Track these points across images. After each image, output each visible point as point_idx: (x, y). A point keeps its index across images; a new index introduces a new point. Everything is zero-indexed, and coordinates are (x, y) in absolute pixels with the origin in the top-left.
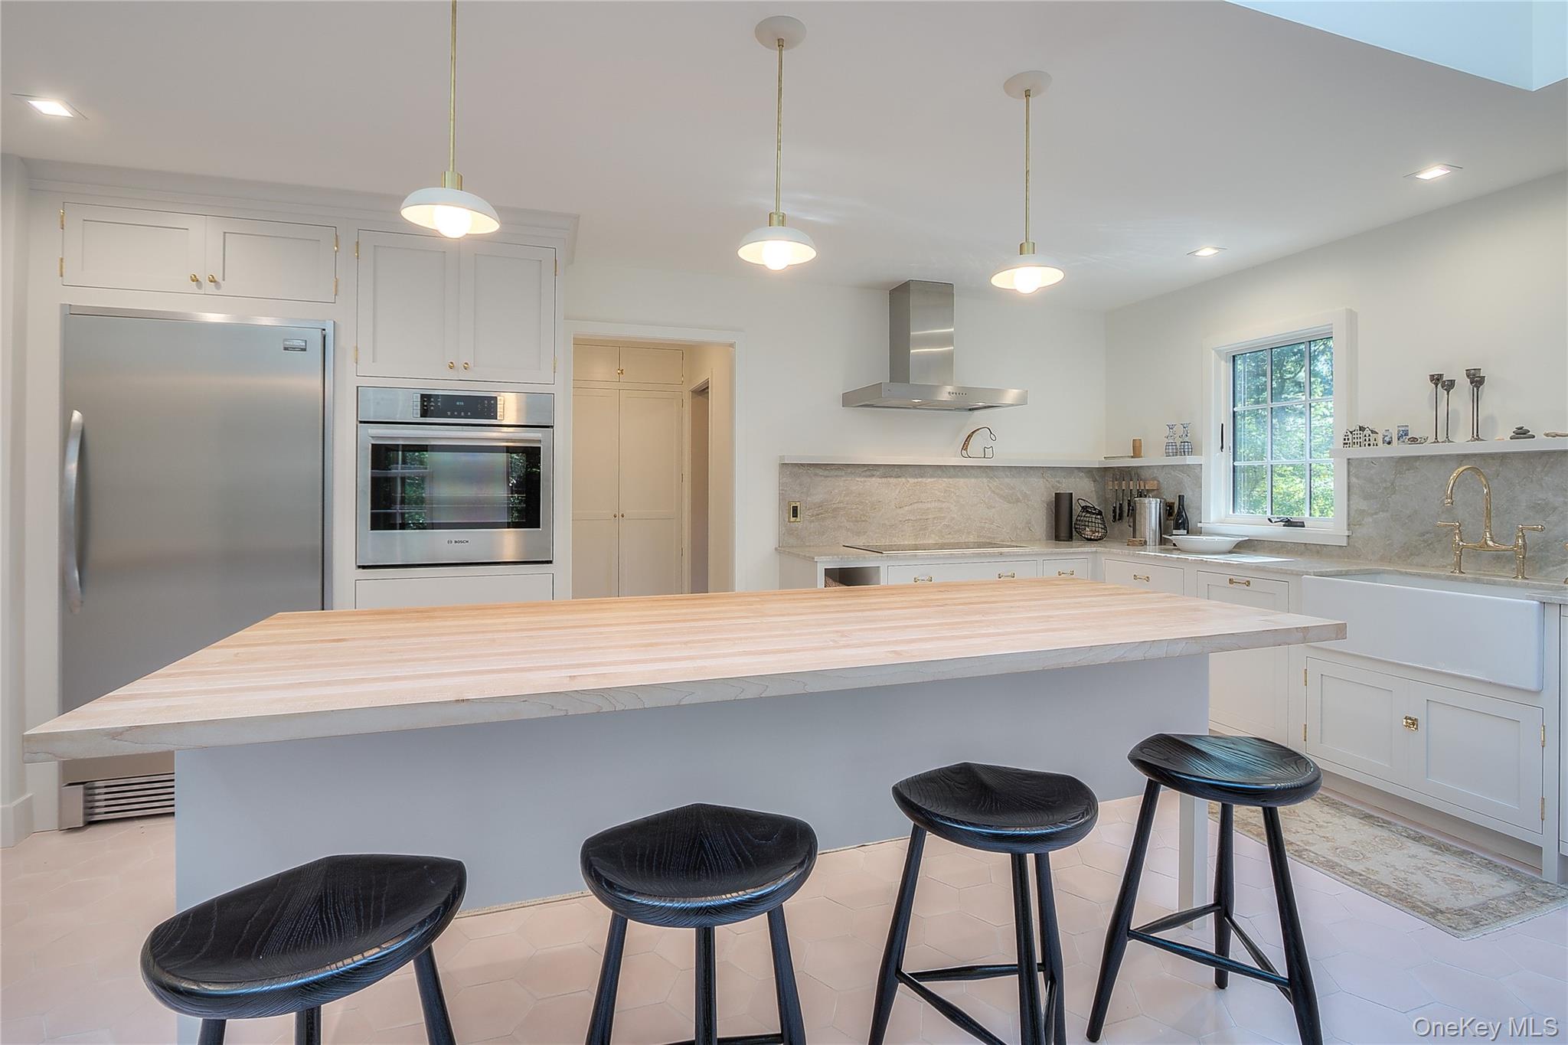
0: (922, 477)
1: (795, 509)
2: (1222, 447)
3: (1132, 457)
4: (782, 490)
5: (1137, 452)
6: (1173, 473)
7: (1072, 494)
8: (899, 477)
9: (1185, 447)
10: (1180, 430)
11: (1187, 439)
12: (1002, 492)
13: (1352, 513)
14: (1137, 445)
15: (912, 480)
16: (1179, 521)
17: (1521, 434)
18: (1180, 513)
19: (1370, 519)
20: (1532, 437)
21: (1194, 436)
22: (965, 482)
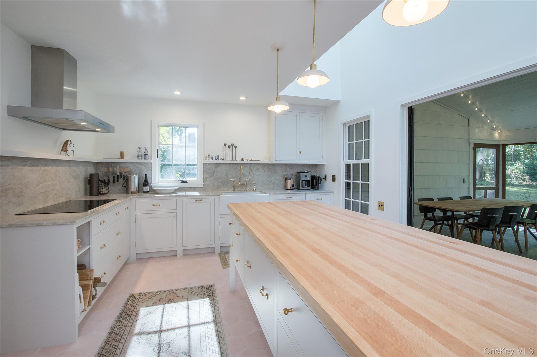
2: (157, 157)
3: (119, 159)
5: (122, 156)
6: (137, 166)
7: (98, 174)
10: (143, 150)
11: (146, 153)
13: (204, 178)
14: (123, 153)
16: (146, 183)
17: (242, 159)
18: (146, 180)
19: (209, 179)
20: (244, 160)
21: (149, 153)
22: (62, 170)
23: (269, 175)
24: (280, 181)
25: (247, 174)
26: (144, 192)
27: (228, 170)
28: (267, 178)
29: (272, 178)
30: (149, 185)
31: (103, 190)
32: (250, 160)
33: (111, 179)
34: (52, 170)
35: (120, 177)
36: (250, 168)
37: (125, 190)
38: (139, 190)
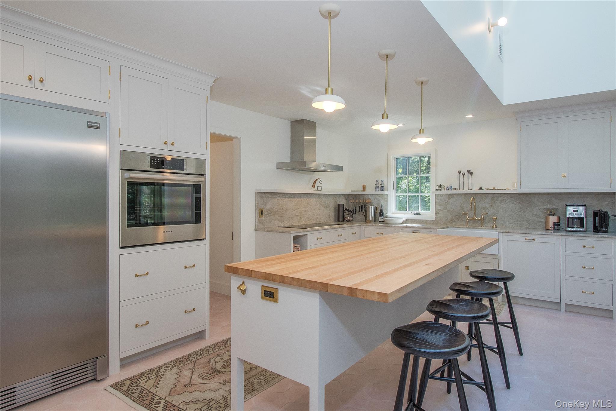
0: (301, 198)
1: (262, 212)
2: (393, 189)
3: (362, 191)
4: (257, 204)
5: (364, 189)
6: (376, 197)
7: (344, 204)
8: (294, 198)
9: (381, 188)
10: (380, 183)
11: (383, 186)
12: (322, 204)
13: (436, 210)
14: (364, 187)
15: (298, 199)
16: (381, 214)
17: (481, 188)
18: (381, 211)
19: (441, 212)
20: (483, 189)
21: (385, 185)
22: (313, 200)
23: (521, 208)
24: (540, 218)
25: (488, 206)
26: (380, 222)
27: (464, 202)
28: (519, 212)
29: (526, 212)
30: (384, 214)
31: (348, 218)
32: (492, 189)
33: (358, 210)
34: (305, 200)
35: (363, 207)
36: (492, 199)
37: (365, 218)
38: (375, 220)
